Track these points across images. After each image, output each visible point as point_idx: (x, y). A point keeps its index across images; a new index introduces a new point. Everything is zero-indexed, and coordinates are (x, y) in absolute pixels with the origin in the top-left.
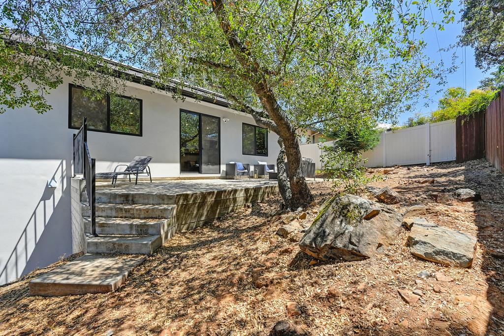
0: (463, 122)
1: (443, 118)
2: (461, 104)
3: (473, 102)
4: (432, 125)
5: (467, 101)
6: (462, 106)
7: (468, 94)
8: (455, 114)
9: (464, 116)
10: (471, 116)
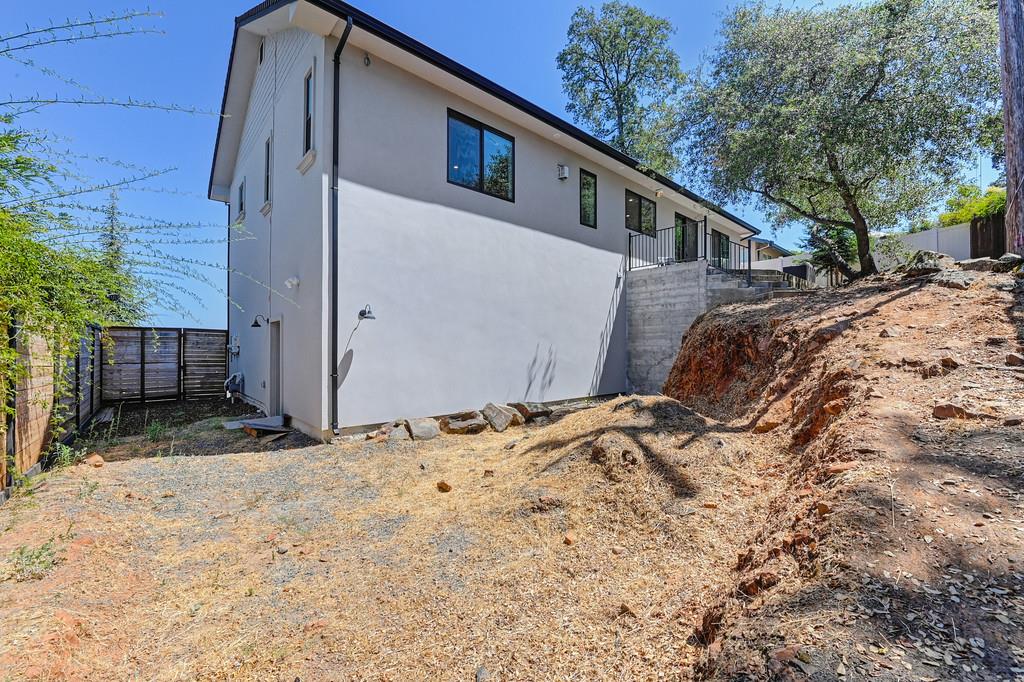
0: (979, 224)
1: (954, 222)
2: (977, 205)
3: (990, 204)
4: (940, 230)
5: (984, 203)
6: (978, 206)
7: (983, 193)
8: (969, 217)
9: (980, 218)
10: (988, 218)
